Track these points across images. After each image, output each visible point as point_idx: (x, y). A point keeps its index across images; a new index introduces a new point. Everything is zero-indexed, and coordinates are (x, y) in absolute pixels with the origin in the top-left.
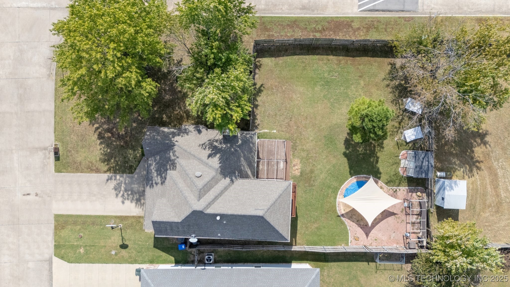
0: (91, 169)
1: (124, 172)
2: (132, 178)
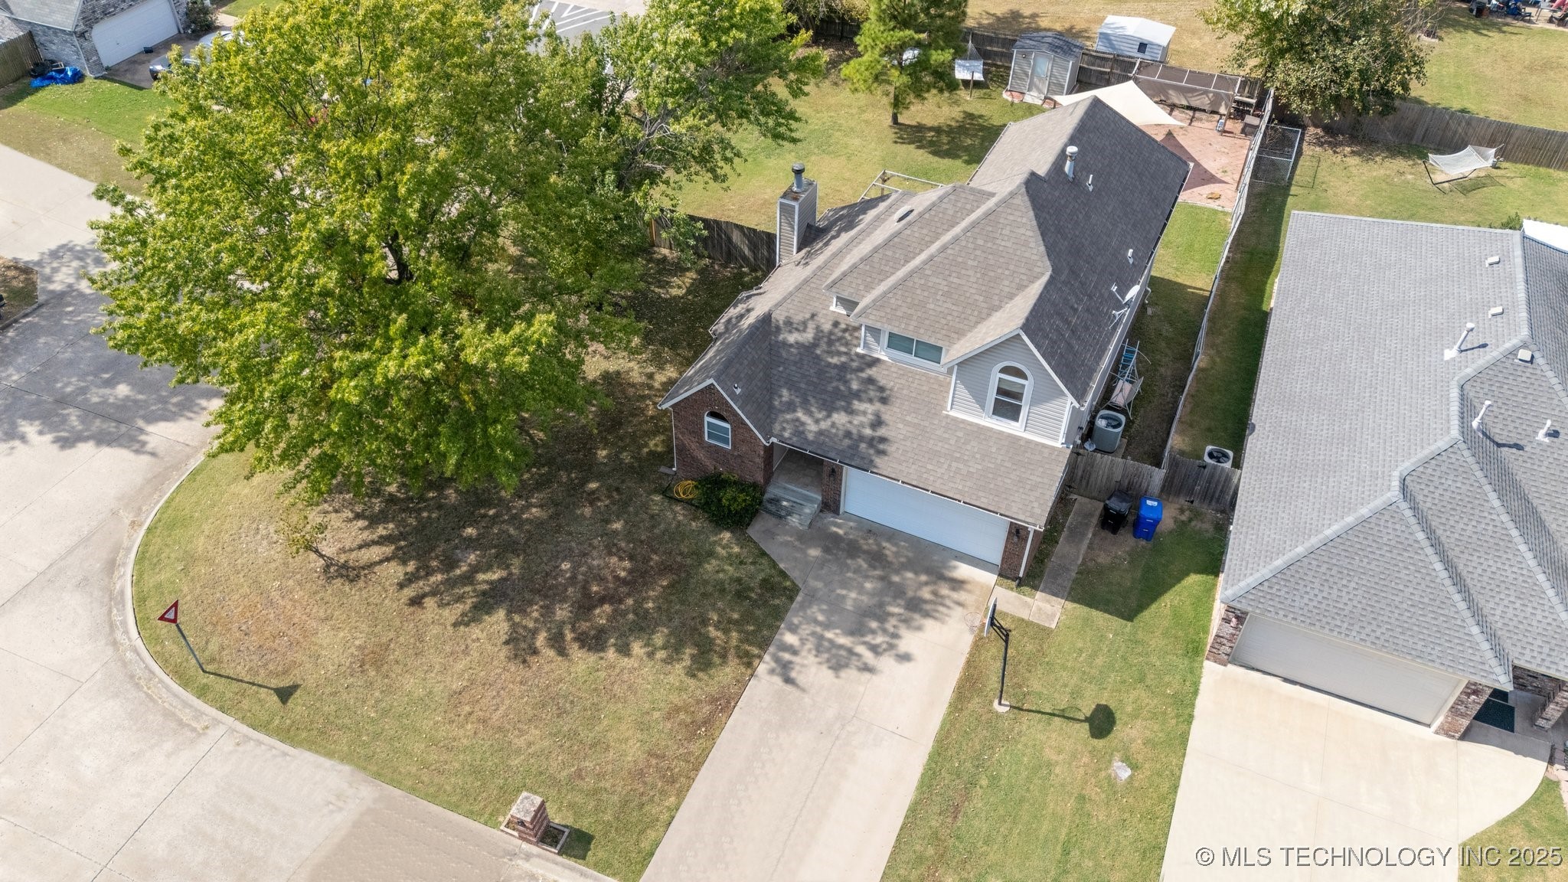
0: (705, 723)
1: (778, 615)
2: (813, 597)
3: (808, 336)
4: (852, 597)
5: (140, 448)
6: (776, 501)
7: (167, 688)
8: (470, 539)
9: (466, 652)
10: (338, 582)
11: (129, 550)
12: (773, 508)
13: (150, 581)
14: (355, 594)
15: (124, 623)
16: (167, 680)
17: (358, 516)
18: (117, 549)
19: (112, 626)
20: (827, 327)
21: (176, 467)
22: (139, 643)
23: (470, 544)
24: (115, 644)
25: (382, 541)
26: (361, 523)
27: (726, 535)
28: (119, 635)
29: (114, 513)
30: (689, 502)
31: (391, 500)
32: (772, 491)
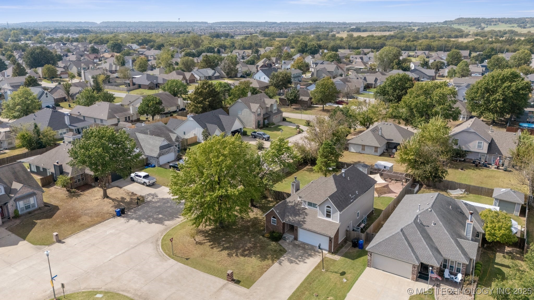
0: (265, 268)
1: (282, 255)
2: (289, 253)
3: (293, 204)
4: (297, 253)
5: (164, 225)
6: (285, 237)
7: (166, 257)
8: (224, 240)
9: (221, 255)
10: (198, 245)
11: (160, 239)
12: (284, 239)
13: (164, 243)
14: (201, 247)
15: (159, 248)
16: (167, 256)
17: (203, 236)
18: (158, 238)
19: (157, 248)
20: (297, 202)
21: (169, 228)
22: (162, 251)
23: (224, 241)
24: (157, 251)
25: (207, 240)
26: (204, 237)
27: (274, 243)
28: (158, 250)
29: (158, 233)
30: (268, 237)
31: (210, 234)
32: (284, 235)
